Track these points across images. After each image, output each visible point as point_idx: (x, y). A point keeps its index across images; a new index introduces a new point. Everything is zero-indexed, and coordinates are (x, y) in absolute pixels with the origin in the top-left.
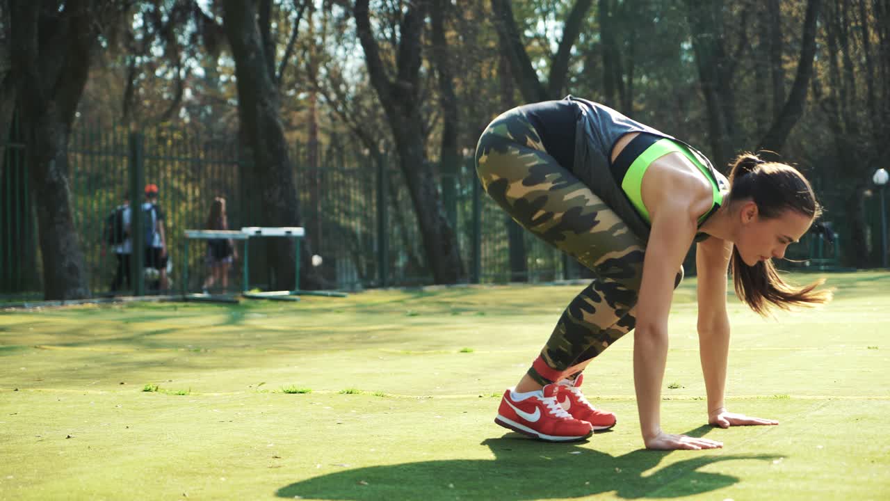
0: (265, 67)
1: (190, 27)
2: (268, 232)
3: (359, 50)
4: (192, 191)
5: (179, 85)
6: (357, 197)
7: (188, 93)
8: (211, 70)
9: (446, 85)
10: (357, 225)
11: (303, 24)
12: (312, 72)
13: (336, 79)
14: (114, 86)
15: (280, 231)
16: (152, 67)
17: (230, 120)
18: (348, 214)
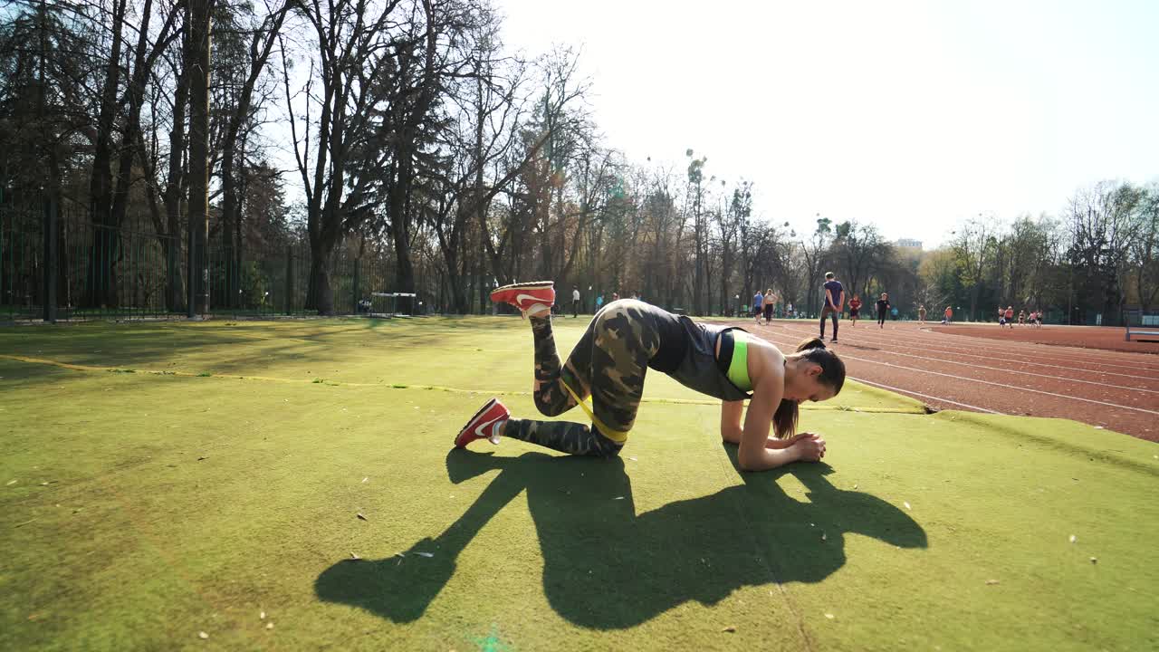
0: (405, 238)
1: (383, 228)
2: (403, 295)
3: (438, 239)
4: (382, 280)
5: (379, 248)
6: (434, 285)
7: (382, 251)
8: (390, 244)
9: (464, 252)
10: (434, 294)
11: (419, 232)
12: (422, 246)
13: (430, 249)
14: (357, 245)
15: (407, 295)
16: (371, 241)
17: (395, 259)
18: (431, 290)
